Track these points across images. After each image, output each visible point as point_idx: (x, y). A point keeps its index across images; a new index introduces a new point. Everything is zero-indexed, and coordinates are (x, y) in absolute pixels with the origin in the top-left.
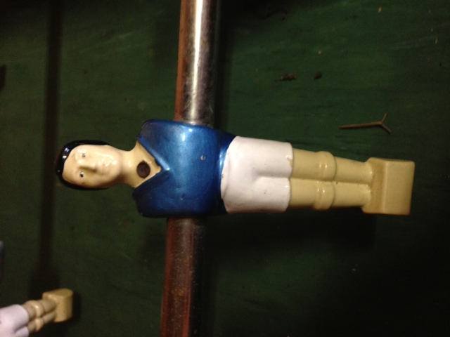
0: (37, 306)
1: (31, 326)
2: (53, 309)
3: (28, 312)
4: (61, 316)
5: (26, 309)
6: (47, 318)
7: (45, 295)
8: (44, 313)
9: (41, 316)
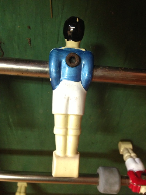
0: (126, 155)
1: (135, 157)
2: (127, 149)
3: (128, 158)
4: (130, 146)
5: (127, 159)
6: (131, 151)
7: (121, 153)
8: (129, 152)
9: (130, 153)
